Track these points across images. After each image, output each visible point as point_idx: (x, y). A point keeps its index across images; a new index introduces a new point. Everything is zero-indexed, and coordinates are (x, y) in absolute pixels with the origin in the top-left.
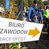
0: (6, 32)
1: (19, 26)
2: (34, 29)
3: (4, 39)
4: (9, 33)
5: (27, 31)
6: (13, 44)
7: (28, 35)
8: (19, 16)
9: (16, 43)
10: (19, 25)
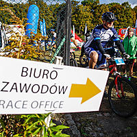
0: (16, 89)
1: (45, 76)
2: (85, 83)
3: (10, 104)
4: (21, 91)
7: (70, 97)
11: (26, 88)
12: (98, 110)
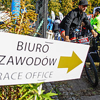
0: (12, 62)
1: (38, 49)
3: (7, 76)
4: (17, 64)
6: (27, 86)
7: (58, 67)
8: (41, 29)
10: (38, 47)
11: (21, 61)
12: (79, 78)
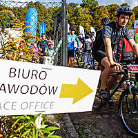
0: (5, 90)
1: (34, 76)
4: (10, 92)
5: (55, 89)
7: (60, 97)
9: (30, 116)
